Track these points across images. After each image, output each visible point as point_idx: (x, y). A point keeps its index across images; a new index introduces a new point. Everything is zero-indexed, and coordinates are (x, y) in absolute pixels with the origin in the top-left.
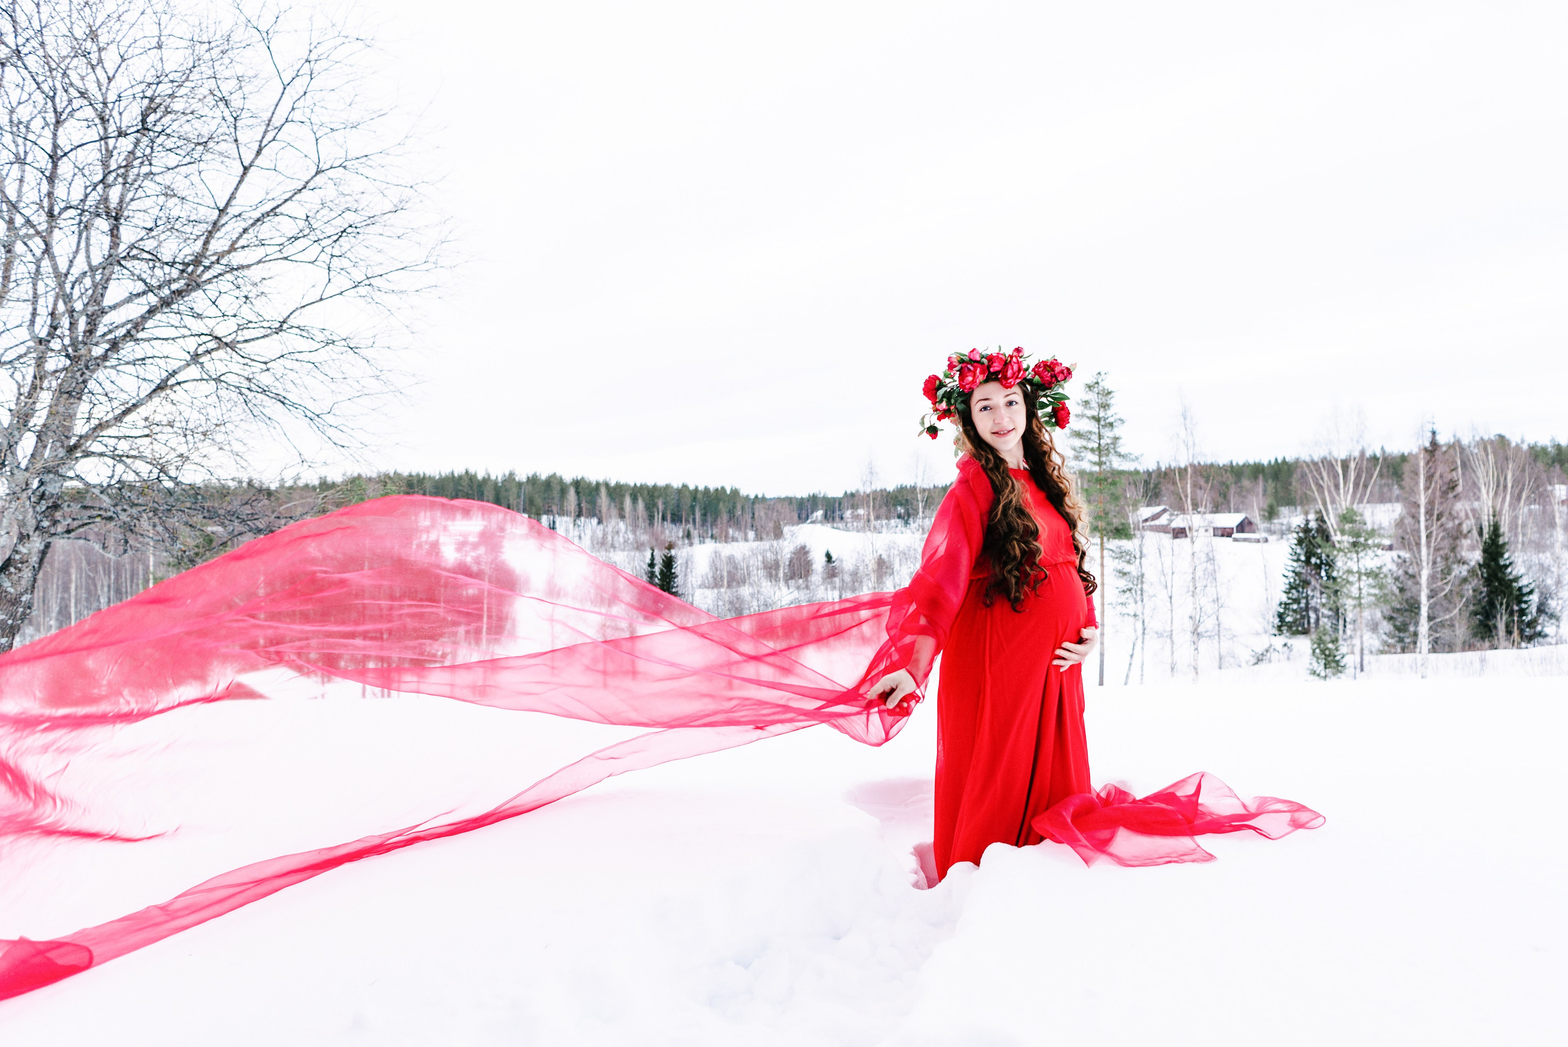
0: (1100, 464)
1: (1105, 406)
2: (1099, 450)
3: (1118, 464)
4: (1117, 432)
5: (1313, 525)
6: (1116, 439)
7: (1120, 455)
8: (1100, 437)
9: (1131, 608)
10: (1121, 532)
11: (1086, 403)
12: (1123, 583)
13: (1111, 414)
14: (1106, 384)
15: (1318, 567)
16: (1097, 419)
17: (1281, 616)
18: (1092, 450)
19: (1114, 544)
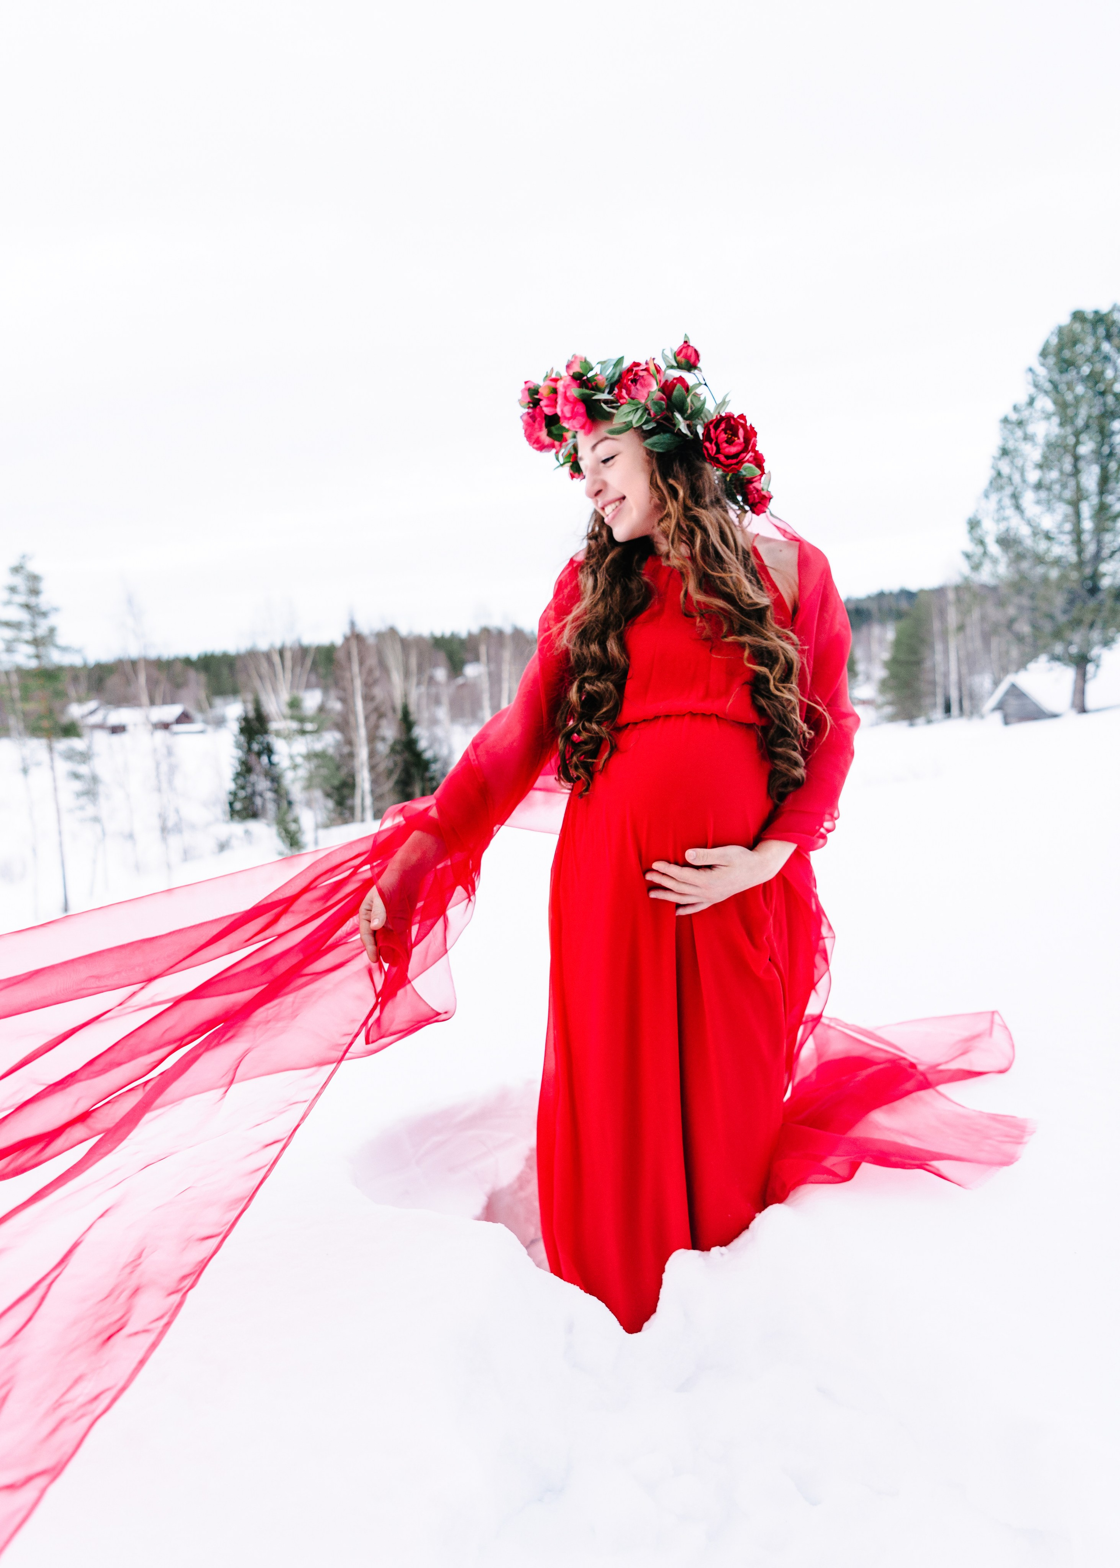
0: (38, 657)
1: (35, 592)
2: (36, 642)
3: (56, 658)
4: (53, 620)
5: (252, 714)
6: (52, 630)
7: (57, 646)
8: (34, 626)
9: (90, 811)
10: (70, 730)
11: (13, 590)
12: (78, 786)
13: (44, 601)
14: (33, 567)
15: (259, 754)
16: (27, 607)
17: (231, 804)
18: (27, 642)
19: (63, 744)
